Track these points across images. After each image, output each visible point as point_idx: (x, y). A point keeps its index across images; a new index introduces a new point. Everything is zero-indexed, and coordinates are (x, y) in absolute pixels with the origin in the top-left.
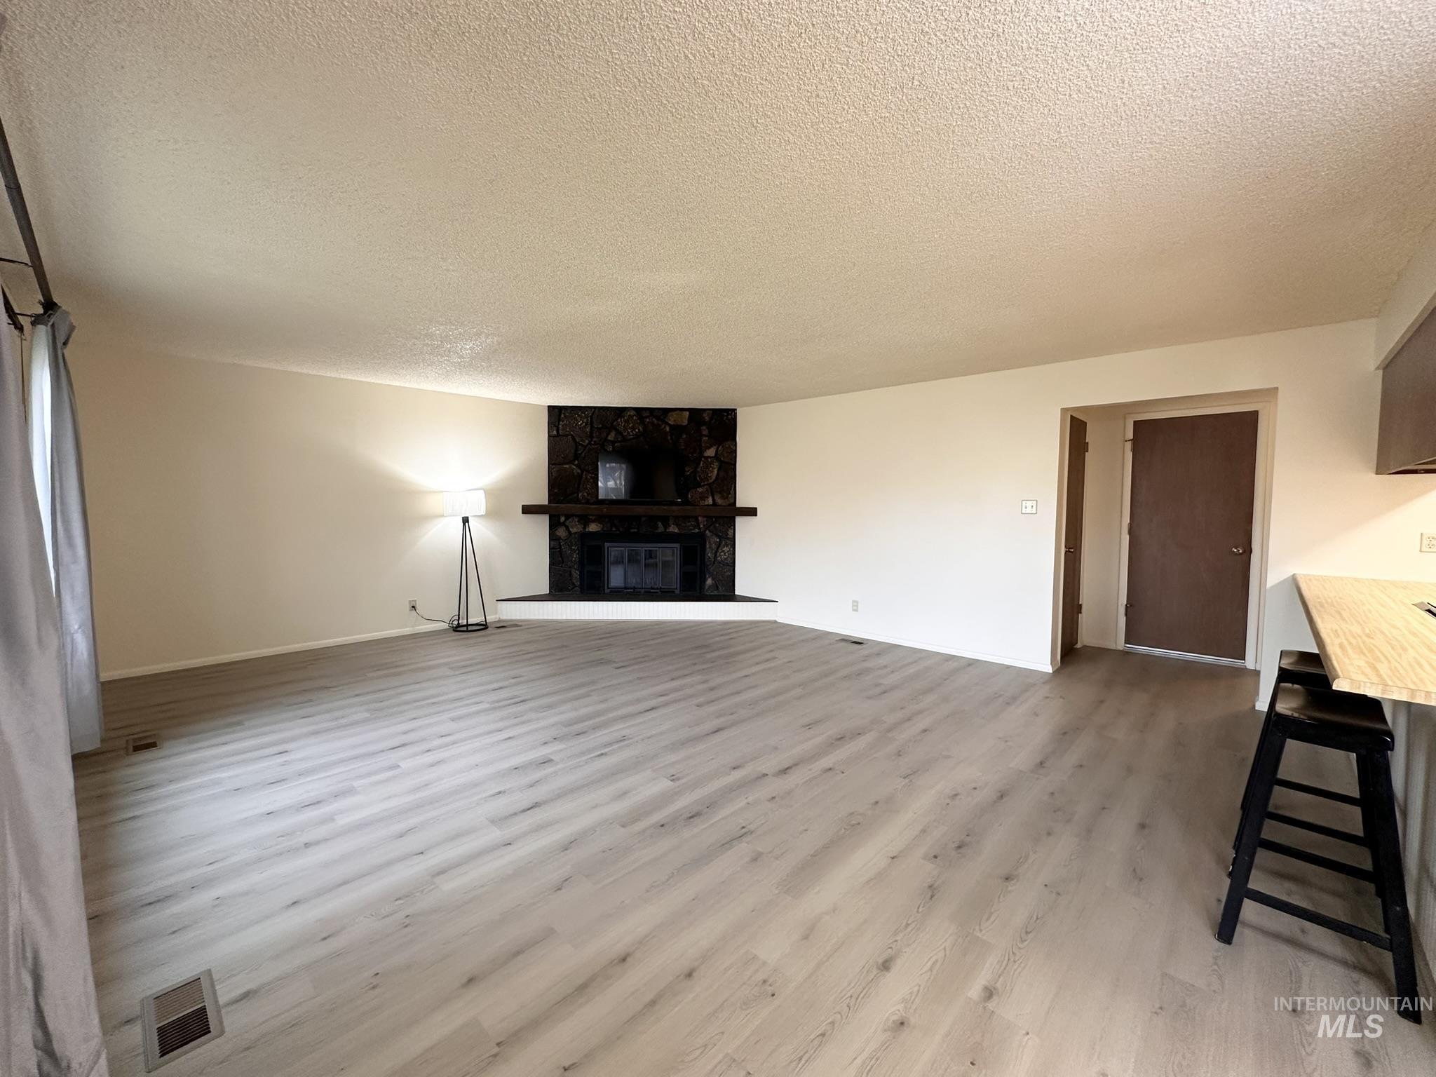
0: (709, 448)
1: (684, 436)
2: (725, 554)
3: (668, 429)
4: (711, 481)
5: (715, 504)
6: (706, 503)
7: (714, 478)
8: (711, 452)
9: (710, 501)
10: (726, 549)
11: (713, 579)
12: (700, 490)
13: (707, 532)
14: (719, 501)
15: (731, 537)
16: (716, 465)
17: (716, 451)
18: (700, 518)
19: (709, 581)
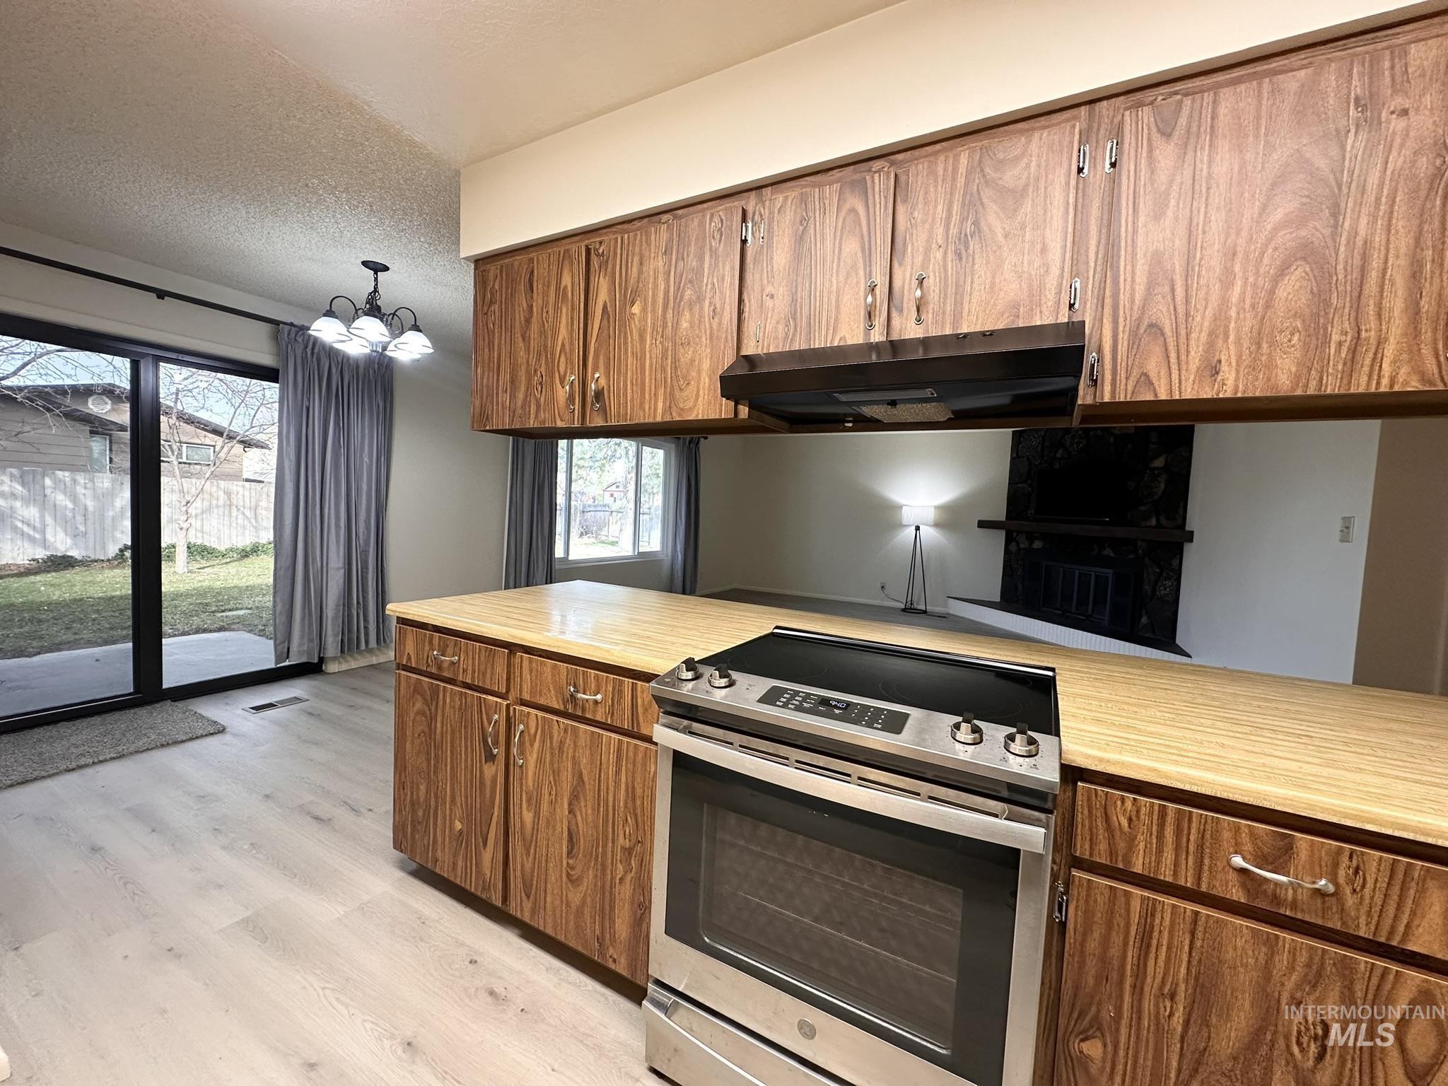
0: (1156, 457)
1: (1129, 446)
2: (1165, 589)
3: (1112, 440)
4: (1156, 497)
5: (1159, 525)
6: (1148, 524)
7: (1160, 493)
8: (1159, 463)
9: (1153, 522)
10: (1168, 583)
11: (1149, 618)
12: (1142, 508)
13: (1146, 559)
14: (1163, 521)
15: (1177, 568)
16: (1163, 479)
17: (1166, 460)
18: (1139, 543)
19: (1144, 620)
